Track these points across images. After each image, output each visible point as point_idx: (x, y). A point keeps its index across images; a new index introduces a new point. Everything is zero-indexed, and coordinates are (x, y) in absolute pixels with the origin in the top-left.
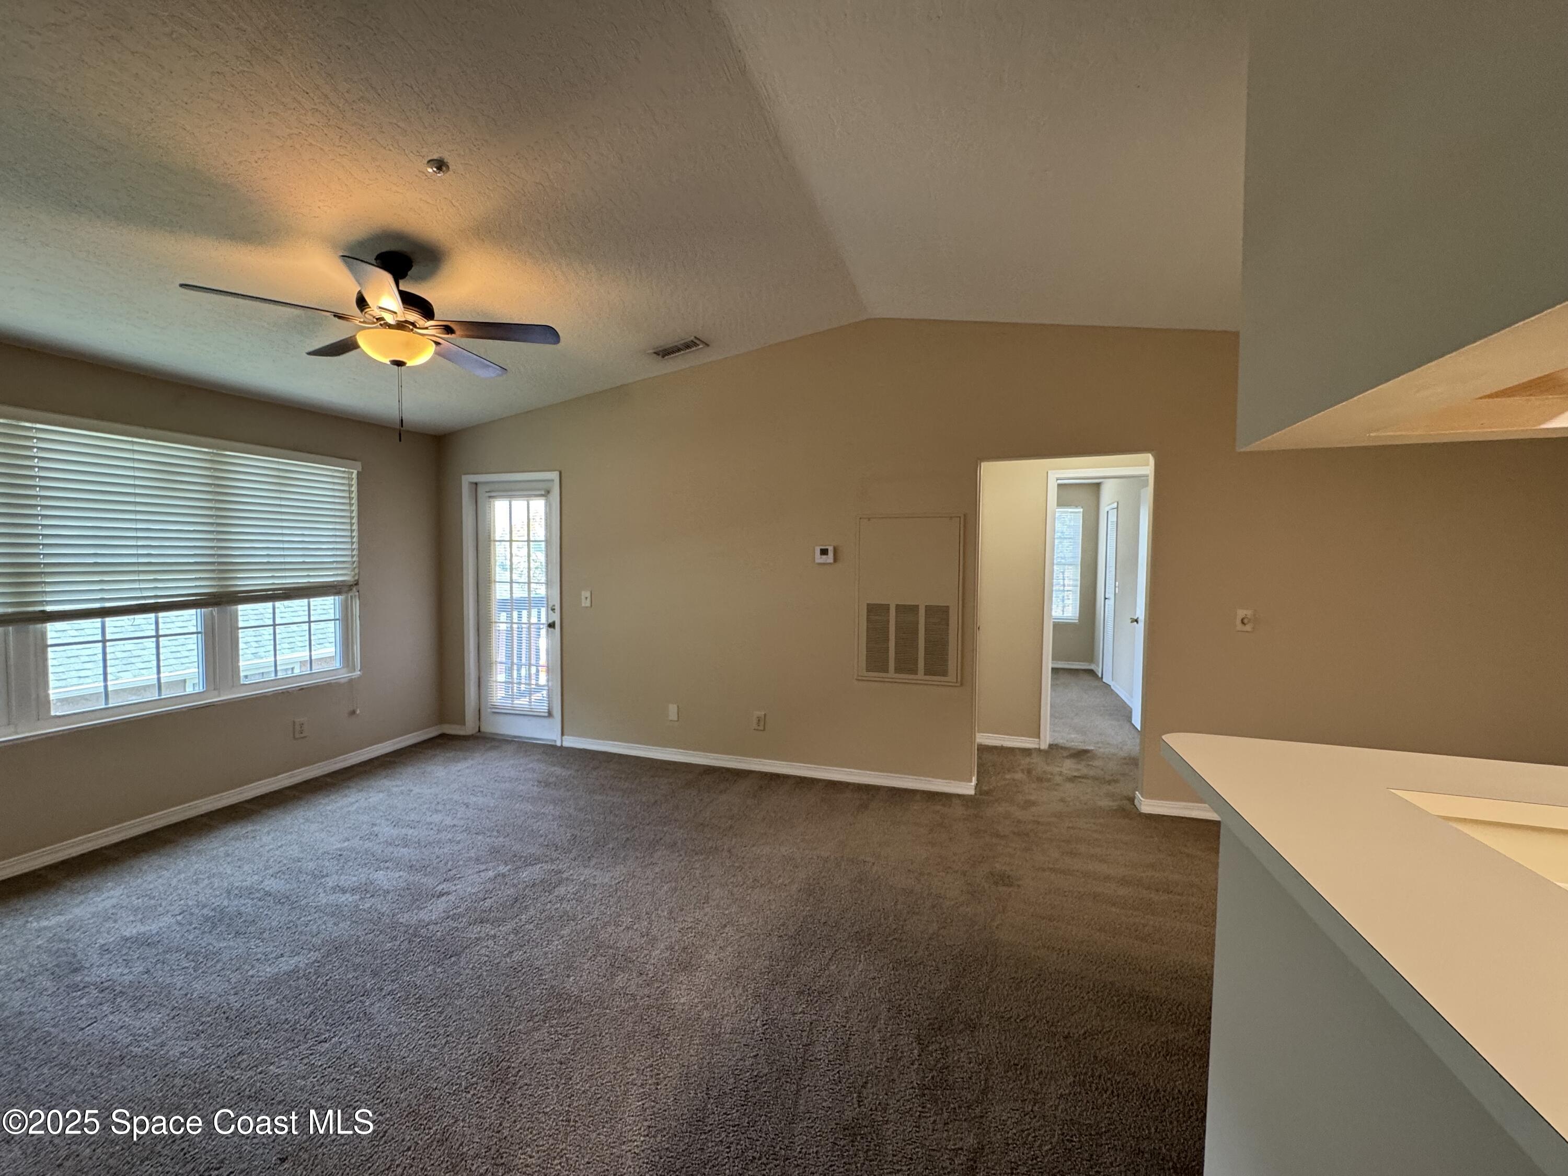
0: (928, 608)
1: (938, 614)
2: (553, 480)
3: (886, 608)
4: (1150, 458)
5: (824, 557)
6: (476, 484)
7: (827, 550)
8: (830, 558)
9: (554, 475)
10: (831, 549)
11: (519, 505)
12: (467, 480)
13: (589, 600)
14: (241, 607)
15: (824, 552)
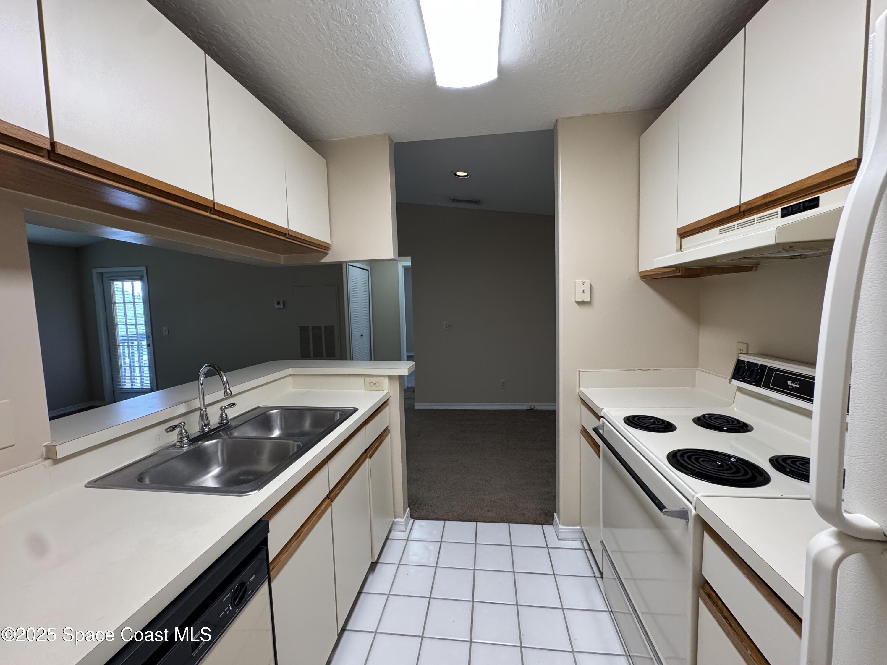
0: (325, 327)
1: (330, 330)
2: (143, 271)
3: (308, 327)
4: (409, 258)
5: (279, 305)
6: (102, 273)
7: (280, 302)
8: (281, 306)
9: (143, 268)
10: (281, 301)
11: (127, 284)
12: (95, 271)
13: (167, 331)
15: (278, 303)
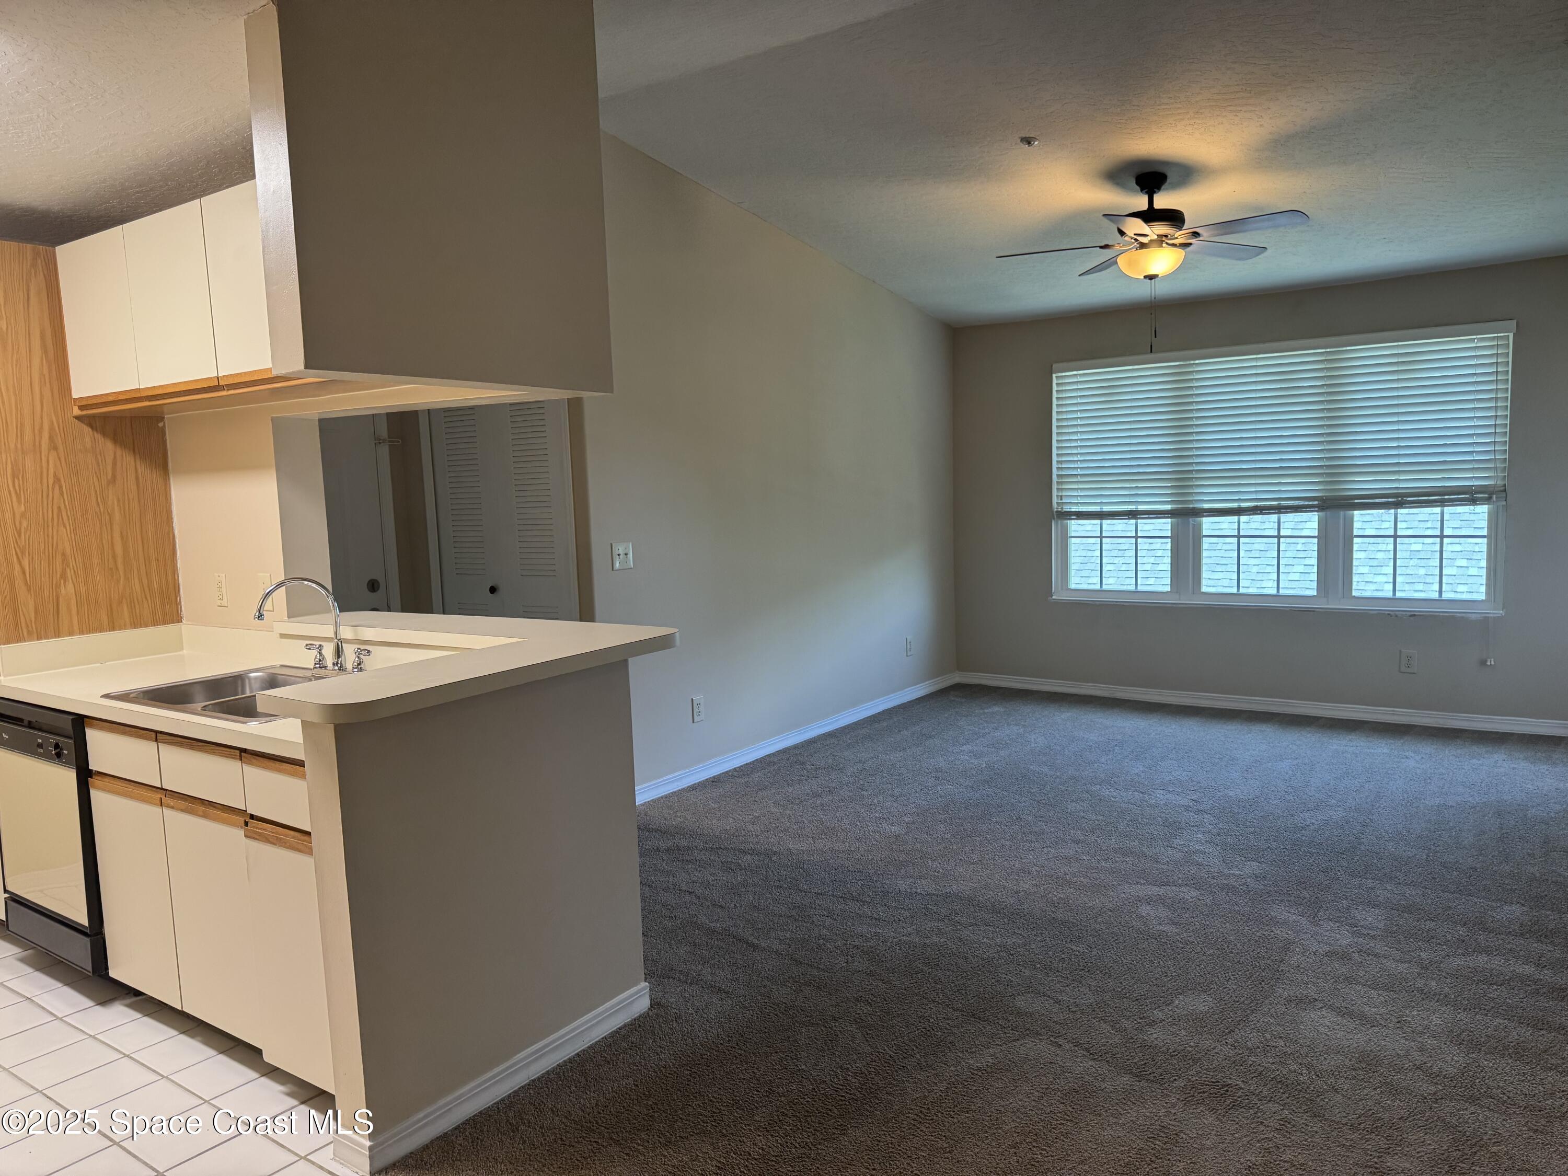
14: (1357, 513)
